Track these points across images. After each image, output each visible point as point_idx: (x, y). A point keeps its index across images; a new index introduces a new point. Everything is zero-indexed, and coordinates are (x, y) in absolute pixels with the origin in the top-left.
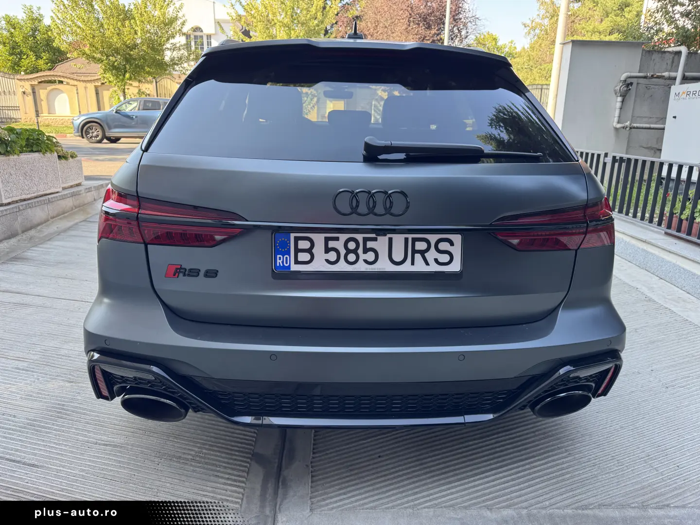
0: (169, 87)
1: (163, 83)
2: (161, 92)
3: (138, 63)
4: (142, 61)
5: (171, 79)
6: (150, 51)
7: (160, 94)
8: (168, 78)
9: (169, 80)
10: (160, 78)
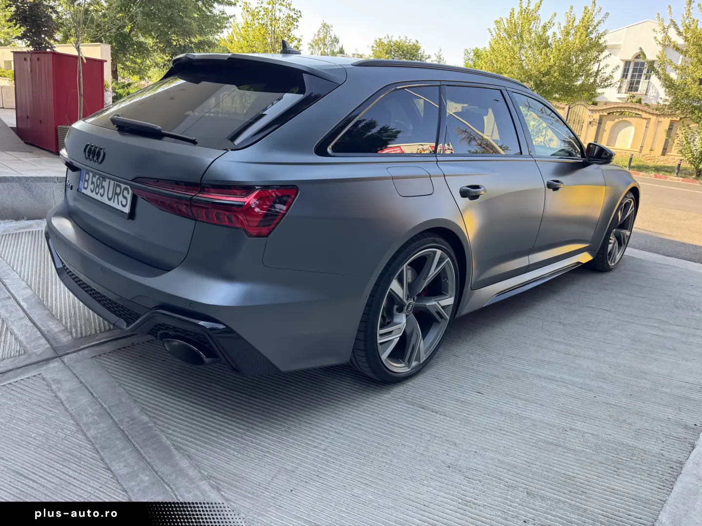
0: (580, 114)
1: (575, 110)
2: (571, 118)
3: (546, 89)
4: (551, 86)
5: (585, 106)
6: (561, 78)
7: (570, 120)
8: (583, 105)
9: (583, 107)
10: (574, 105)
